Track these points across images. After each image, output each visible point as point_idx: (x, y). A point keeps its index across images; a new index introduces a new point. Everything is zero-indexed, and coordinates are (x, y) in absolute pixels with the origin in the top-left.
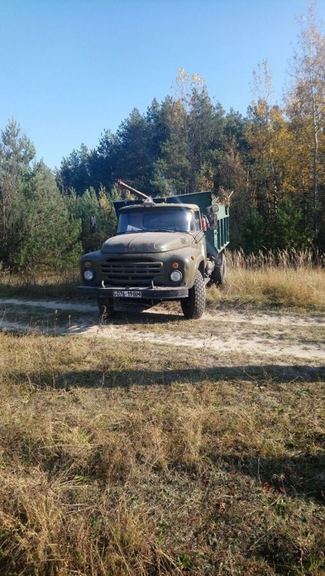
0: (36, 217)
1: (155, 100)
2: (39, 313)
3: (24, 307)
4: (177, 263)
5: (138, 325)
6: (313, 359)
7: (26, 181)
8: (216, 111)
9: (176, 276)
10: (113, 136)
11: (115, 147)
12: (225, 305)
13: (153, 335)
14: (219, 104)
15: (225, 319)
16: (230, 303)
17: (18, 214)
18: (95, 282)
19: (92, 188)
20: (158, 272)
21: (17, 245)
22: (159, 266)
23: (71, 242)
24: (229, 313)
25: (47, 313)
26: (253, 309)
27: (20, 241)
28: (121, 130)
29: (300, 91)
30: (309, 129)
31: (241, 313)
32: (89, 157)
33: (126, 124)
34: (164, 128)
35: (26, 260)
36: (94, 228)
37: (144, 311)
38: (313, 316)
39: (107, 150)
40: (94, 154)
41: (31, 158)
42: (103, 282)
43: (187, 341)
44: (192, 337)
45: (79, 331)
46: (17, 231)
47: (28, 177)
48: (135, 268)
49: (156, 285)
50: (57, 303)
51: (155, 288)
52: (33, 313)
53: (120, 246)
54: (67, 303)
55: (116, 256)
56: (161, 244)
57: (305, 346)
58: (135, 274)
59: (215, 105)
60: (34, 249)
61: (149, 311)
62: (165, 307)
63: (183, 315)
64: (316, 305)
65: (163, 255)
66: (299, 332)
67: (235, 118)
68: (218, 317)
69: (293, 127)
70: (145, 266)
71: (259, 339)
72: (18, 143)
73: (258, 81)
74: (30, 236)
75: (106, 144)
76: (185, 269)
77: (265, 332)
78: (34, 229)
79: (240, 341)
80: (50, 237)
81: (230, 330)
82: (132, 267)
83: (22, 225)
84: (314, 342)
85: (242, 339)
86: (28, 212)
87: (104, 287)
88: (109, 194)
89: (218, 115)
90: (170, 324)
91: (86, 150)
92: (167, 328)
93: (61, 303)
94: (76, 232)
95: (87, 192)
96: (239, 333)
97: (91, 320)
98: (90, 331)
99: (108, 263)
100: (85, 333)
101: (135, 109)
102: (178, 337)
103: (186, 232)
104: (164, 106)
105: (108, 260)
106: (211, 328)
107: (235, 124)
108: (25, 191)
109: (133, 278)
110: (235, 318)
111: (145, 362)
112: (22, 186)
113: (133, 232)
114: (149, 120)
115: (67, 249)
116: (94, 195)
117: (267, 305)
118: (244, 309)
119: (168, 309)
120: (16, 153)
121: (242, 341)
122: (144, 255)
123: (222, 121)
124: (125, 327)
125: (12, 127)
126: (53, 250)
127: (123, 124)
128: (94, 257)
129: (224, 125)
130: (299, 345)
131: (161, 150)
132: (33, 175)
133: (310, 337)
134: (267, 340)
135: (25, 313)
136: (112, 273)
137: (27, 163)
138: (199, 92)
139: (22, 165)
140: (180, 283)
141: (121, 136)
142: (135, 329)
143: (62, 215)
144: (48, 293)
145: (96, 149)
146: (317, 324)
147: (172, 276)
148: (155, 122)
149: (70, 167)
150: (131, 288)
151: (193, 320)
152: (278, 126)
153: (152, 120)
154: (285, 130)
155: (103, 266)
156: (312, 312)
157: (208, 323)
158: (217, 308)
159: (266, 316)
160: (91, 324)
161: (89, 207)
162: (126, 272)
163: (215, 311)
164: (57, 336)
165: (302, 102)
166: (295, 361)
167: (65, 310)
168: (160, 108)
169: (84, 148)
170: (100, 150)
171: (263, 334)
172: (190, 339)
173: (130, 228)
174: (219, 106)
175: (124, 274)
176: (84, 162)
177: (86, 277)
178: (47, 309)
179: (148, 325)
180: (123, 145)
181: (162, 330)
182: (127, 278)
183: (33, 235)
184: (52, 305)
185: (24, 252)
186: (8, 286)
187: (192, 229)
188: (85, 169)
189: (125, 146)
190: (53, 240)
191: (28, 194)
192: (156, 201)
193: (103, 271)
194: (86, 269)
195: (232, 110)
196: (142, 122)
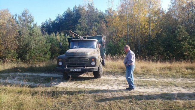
0: (34, 42)
1: (75, 6)
2: (38, 78)
3: (32, 76)
4: (93, 59)
5: (79, 82)
6: (145, 92)
7: (30, 29)
8: (96, 11)
9: (93, 63)
10: (61, 16)
11: (61, 19)
12: (108, 73)
13: (85, 85)
14: (96, 8)
15: (109, 78)
16: (109, 72)
17: (27, 41)
18: (63, 66)
19: (54, 33)
20: (87, 62)
21: (26, 52)
22: (87, 60)
23: (46, 51)
24: (110, 76)
25: (41, 78)
26: (118, 74)
27: (28, 51)
28: (64, 14)
29: (122, 6)
30: (125, 18)
31: (114, 76)
32: (52, 22)
33: (66, 12)
34: (79, 15)
35: (29, 58)
36: (61, 46)
37: (79, 76)
38: (138, 76)
39: (59, 20)
40: (54, 21)
41: (33, 22)
42: (66, 66)
43: (99, 87)
44: (100, 85)
45: (56, 85)
46: (26, 47)
47: (31, 28)
48: (78, 61)
49: (86, 66)
50: (45, 74)
51: (86, 68)
52: (36, 78)
53: (73, 53)
54: (49, 74)
55: (71, 56)
56: (88, 52)
57: (140, 87)
58: (79, 63)
59: (95, 9)
60: (33, 54)
61: (81, 76)
62: (87, 74)
63: (94, 77)
64: (138, 73)
65: (88, 56)
66: (136, 82)
67: (101, 13)
68: (106, 77)
69: (120, 17)
70: (82, 60)
71: (123, 85)
72: (28, 17)
73: (109, 2)
74: (31, 49)
75: (58, 18)
76: (96, 61)
77: (125, 82)
78: (33, 46)
79: (117, 86)
80: (39, 49)
81: (112, 82)
82: (77, 60)
83: (28, 45)
84: (142, 86)
85: (117, 85)
86: (31, 40)
87: (67, 68)
88: (59, 35)
89: (96, 12)
90: (90, 81)
91: (51, 20)
92: (90, 82)
93: (47, 74)
94: (49, 48)
95: (52, 34)
96: (116, 83)
97: (59, 80)
98: (60, 84)
99: (68, 59)
100: (58, 85)
101: (69, 8)
102: (95, 86)
103: (95, 48)
104: (78, 8)
105: (68, 58)
106: (105, 82)
107: (101, 15)
108: (30, 33)
109: (78, 64)
110: (112, 78)
111: (86, 96)
112: (29, 31)
113: (76, 48)
114: (74, 12)
115: (45, 54)
116: (54, 35)
117: (122, 73)
118: (115, 74)
119: (88, 75)
120: (27, 20)
121: (118, 86)
122: (82, 56)
123: (97, 14)
124: (74, 82)
125: (26, 11)
126: (40, 54)
127: (64, 12)
128: (63, 57)
129: (98, 15)
130: (137, 87)
131: (78, 21)
132: (33, 28)
133: (140, 84)
134: (126, 85)
135: (32, 78)
136: (69, 63)
137: (30, 23)
138: (90, 4)
139: (29, 24)
140: (94, 66)
141: (64, 16)
142: (77, 83)
143: (43, 42)
144: (40, 70)
145: (55, 20)
146: (140, 79)
147: (92, 63)
148: (76, 12)
149: (45, 25)
150: (77, 68)
151: (98, 79)
152: (115, 16)
153: (75, 12)
154: (118, 17)
155: (66, 60)
156: (137, 75)
157: (104, 80)
158: (106, 74)
159: (122, 77)
160: (60, 82)
161: (53, 39)
162: (75, 62)
163: (105, 75)
164: (47, 87)
165: (123, 10)
166: (139, 93)
167: (48, 77)
168: (77, 8)
169: (50, 19)
170: (56, 20)
171: (124, 83)
172: (99, 86)
173: (74, 47)
174: (97, 9)
175: (74, 63)
176: (50, 24)
177: (59, 64)
178: (41, 76)
179: (82, 81)
180: (64, 19)
181: (88, 83)
182: (75, 64)
183: (33, 49)
184: (43, 75)
185: (28, 55)
186: (24, 68)
187: (96, 47)
188: (50, 26)
189: (65, 19)
190: (40, 50)
191: (31, 34)
192: (84, 38)
193: (66, 62)
194: (59, 61)
195: (100, 11)
196: (71, 12)
